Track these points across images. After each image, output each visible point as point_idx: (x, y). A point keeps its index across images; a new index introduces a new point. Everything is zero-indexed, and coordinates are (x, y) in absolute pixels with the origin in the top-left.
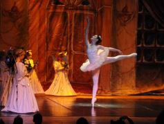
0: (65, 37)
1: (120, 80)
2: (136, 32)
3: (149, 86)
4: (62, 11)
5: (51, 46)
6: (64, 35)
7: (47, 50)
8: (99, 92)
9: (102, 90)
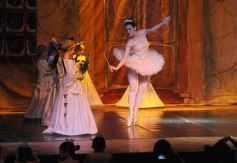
1: (217, 81)
8: (186, 101)
9: (190, 98)
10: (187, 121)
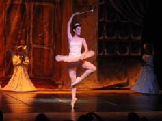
0: (24, 30)
2: (97, 24)
3: (111, 80)
4: (20, 3)
5: (9, 40)
6: (23, 28)
7: (5, 44)
8: (60, 86)
9: (63, 85)
10: (60, 101)
